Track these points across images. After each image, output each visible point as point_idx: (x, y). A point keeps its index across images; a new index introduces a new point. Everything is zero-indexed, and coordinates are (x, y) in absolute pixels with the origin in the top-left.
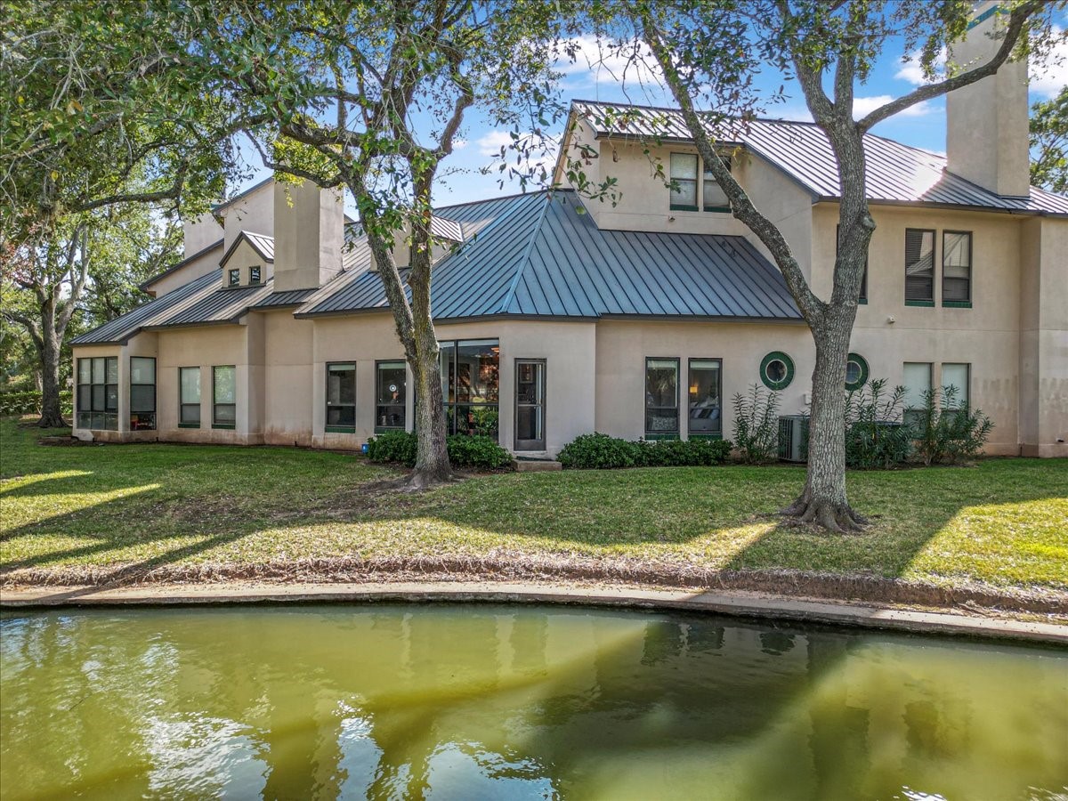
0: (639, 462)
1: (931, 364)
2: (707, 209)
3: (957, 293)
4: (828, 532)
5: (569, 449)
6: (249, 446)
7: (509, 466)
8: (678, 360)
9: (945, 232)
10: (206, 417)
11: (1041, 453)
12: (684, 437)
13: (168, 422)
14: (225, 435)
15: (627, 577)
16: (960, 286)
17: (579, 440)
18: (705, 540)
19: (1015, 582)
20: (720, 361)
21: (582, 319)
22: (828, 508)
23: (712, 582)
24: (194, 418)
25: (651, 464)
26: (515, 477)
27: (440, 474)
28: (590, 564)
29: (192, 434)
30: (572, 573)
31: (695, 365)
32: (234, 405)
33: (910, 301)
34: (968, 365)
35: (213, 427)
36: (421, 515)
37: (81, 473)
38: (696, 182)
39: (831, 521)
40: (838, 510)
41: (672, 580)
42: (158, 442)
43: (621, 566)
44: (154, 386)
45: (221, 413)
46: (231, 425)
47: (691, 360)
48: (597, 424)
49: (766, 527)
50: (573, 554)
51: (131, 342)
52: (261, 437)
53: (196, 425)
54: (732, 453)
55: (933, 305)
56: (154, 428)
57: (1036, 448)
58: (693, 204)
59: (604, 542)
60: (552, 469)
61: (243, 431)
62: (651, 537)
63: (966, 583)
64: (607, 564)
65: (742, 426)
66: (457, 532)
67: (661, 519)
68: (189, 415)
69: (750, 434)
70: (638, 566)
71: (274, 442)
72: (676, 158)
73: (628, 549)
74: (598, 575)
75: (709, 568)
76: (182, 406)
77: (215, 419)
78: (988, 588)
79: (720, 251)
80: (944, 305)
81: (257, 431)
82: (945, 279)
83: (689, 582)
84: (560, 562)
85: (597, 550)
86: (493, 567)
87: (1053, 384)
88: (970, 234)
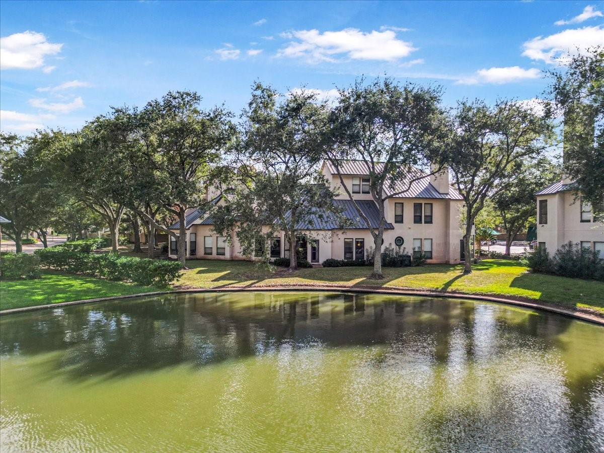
0: (342, 266)
1: (421, 239)
2: (363, 193)
3: (428, 220)
4: (376, 279)
5: (325, 262)
6: (230, 260)
7: (311, 267)
8: (353, 239)
9: (425, 204)
10: (214, 251)
11: (450, 263)
12: (354, 259)
13: (200, 252)
14: (221, 257)
15: (337, 287)
16: (430, 218)
17: (327, 260)
18: (352, 281)
19: (402, 287)
20: (364, 239)
21: (329, 230)
22: (377, 275)
23: (352, 287)
24: (210, 251)
25: (345, 266)
26: (313, 269)
27: (296, 268)
28: (330, 285)
29: (209, 257)
30: (327, 286)
31: (357, 240)
32: (224, 248)
33: (415, 222)
34: (432, 239)
35: (217, 255)
36: (296, 277)
37: (204, 269)
38: (360, 185)
39: (377, 277)
40: (379, 275)
41: (345, 287)
42: (197, 259)
43: (336, 285)
44: (195, 242)
45: (220, 251)
46: (224, 254)
47: (356, 239)
48: (332, 256)
49: (365, 278)
50: (328, 283)
51: (191, 229)
52: (232, 258)
53: (211, 254)
54: (366, 263)
55: (421, 223)
56: (195, 255)
57: (449, 261)
58: (359, 191)
59: (333, 281)
60: (321, 267)
61: (228, 256)
62: (342, 281)
63: (394, 287)
64: (334, 285)
65: (368, 256)
66: (304, 280)
67: (345, 277)
68: (208, 251)
69: (370, 258)
70: (339, 285)
71: (237, 259)
72: (354, 178)
73: (338, 283)
74: (332, 286)
75: (352, 285)
76: (205, 248)
77: (217, 252)
78: (397, 287)
79: (366, 206)
80: (425, 223)
81: (232, 256)
82: (425, 216)
83: (348, 287)
84: (325, 285)
85: (332, 283)
86: (313, 285)
87: (454, 244)
88: (432, 204)
